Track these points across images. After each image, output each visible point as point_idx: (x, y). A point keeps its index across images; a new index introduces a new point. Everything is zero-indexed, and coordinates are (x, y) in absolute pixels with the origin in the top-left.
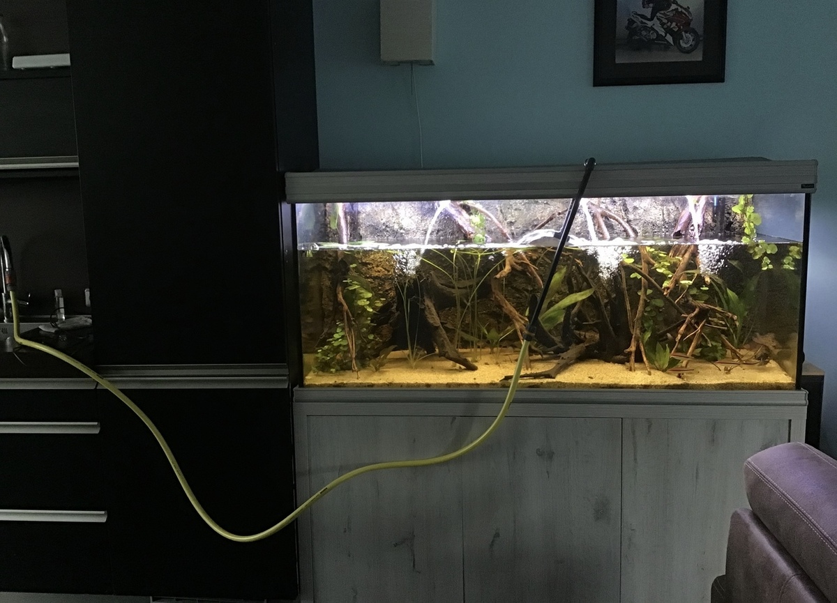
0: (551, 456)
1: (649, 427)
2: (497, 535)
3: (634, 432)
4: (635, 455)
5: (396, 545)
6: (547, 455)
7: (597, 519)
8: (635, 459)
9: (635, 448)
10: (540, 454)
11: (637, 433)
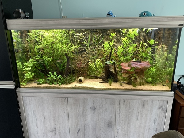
0: (95, 109)
1: (124, 101)
2: (79, 130)
3: (119, 103)
4: (120, 110)
5: (51, 132)
6: (94, 109)
7: (108, 126)
8: (120, 111)
9: (120, 108)
10: (92, 108)
11: (121, 103)
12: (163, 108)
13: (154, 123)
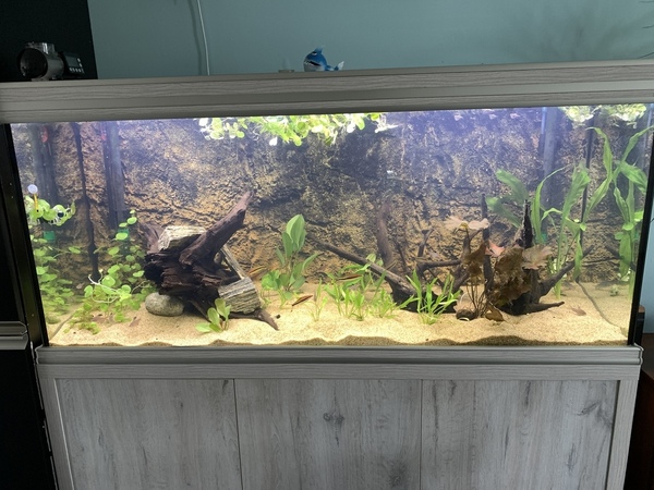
0: (340, 420)
3: (435, 396)
4: (436, 420)
6: (336, 420)
7: (393, 485)
9: (436, 413)
10: (328, 418)
11: (440, 396)
12: (600, 410)
13: (567, 468)
